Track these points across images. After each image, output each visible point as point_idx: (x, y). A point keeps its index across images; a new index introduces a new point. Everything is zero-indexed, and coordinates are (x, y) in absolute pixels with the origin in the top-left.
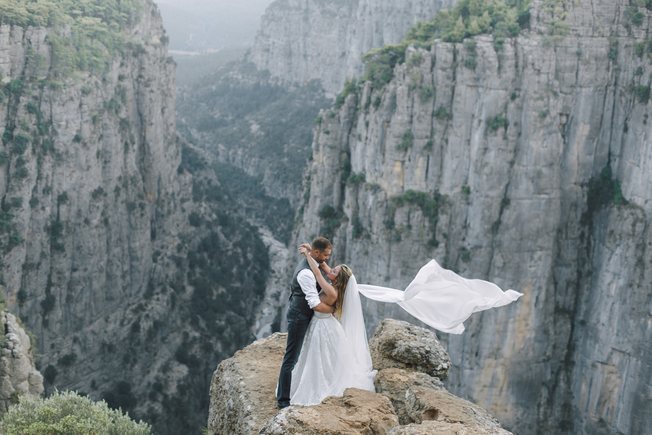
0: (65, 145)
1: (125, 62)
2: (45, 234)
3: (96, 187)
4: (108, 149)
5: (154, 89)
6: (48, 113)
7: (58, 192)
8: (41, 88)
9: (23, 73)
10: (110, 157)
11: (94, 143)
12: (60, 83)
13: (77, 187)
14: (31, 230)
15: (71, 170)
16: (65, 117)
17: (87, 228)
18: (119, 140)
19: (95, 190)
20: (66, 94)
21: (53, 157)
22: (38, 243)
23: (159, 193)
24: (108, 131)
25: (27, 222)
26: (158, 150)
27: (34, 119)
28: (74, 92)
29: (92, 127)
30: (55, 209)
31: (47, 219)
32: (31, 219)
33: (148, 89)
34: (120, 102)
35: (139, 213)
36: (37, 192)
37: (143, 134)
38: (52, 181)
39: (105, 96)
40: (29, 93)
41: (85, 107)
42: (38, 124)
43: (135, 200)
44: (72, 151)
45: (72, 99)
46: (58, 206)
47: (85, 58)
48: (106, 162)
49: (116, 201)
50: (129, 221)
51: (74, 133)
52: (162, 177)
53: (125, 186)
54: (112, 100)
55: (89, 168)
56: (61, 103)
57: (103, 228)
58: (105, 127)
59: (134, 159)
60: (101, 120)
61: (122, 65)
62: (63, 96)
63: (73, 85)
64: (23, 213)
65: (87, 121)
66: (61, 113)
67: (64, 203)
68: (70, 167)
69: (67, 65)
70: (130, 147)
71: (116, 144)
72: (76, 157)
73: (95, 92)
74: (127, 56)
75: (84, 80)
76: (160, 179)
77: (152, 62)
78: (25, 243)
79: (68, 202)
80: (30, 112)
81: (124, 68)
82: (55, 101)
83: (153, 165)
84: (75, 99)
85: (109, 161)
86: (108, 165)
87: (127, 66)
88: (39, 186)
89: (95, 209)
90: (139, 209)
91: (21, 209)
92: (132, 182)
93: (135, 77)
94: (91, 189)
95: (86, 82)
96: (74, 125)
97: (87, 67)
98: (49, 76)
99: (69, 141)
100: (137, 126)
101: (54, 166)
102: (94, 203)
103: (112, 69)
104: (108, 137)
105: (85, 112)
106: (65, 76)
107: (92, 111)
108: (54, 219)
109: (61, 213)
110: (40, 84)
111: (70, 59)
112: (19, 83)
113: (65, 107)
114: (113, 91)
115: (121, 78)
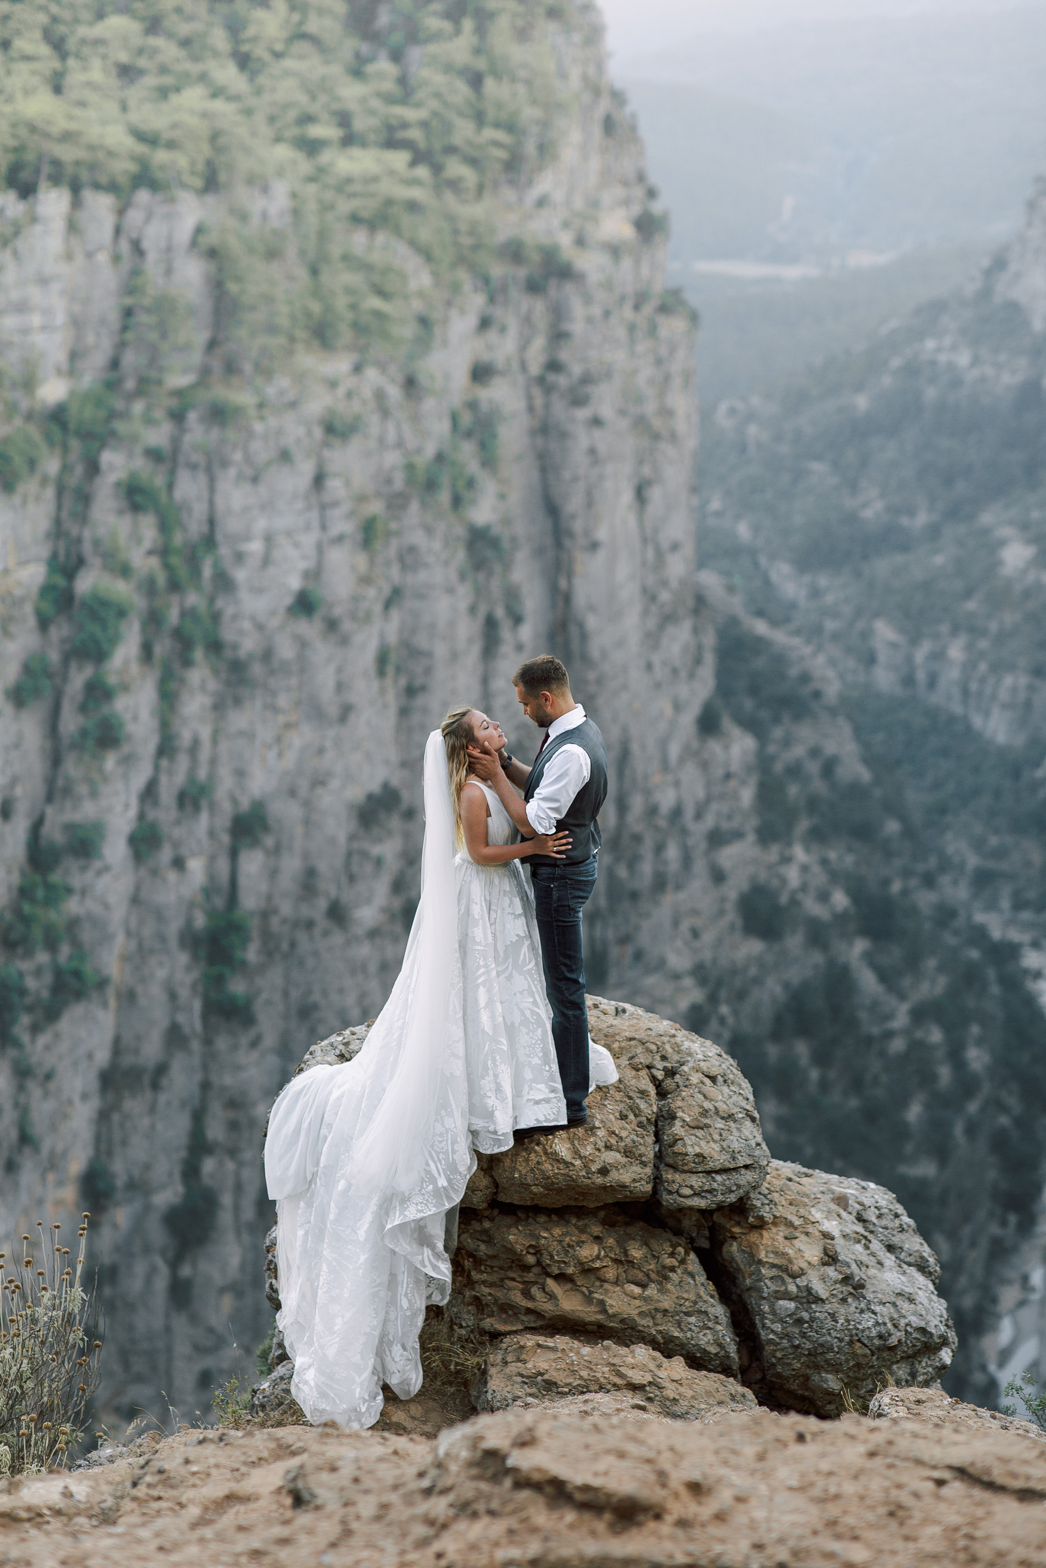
0: (260, 627)
1: (498, 312)
2: (183, 958)
3: (374, 786)
4: (422, 641)
5: (607, 411)
6: (199, 510)
7: (235, 801)
8: (177, 417)
9: (115, 364)
10: (428, 671)
11: (368, 618)
12: (245, 398)
13: (303, 785)
14: (133, 944)
15: (281, 719)
16: (261, 524)
17: (337, 938)
18: (463, 605)
19: (370, 797)
20: (265, 437)
21: (216, 672)
22: (156, 989)
24: (422, 576)
25: (119, 912)
26: (620, 643)
27: (149, 534)
28: (293, 430)
29: (361, 561)
30: (223, 866)
31: (192, 904)
32: (135, 900)
33: (582, 414)
34: (473, 467)
36: (156, 803)
37: (563, 583)
38: (213, 761)
39: (411, 442)
40: (133, 439)
41: (335, 486)
42: (163, 552)
44: (286, 650)
45: (285, 456)
46: (234, 854)
47: (341, 303)
48: (411, 691)
51: (295, 583)
52: (636, 748)
54: (440, 458)
55: (346, 712)
56: (249, 472)
58: (409, 559)
60: (398, 533)
61: (485, 323)
62: (256, 446)
63: (293, 405)
64: (106, 878)
65: (340, 539)
66: (246, 509)
67: (255, 843)
68: (275, 710)
69: (272, 329)
70: (505, 633)
71: (452, 624)
72: (303, 670)
73: (374, 430)
74: (504, 289)
75: (333, 384)
76: (625, 756)
77: (596, 311)
78: (110, 992)
79: (269, 841)
80: (135, 508)
81: (492, 336)
82: (225, 464)
84: (299, 458)
85: (423, 688)
86: (420, 701)
87: (503, 329)
88: (164, 780)
89: (368, 868)
91: (98, 864)
93: (535, 368)
94: (356, 793)
95: (341, 391)
96: (292, 553)
97: (346, 335)
98: (205, 372)
99: (273, 613)
100: (539, 552)
101: (219, 707)
102: (366, 845)
103: (445, 343)
104: (420, 596)
105: (335, 504)
106: (267, 374)
107: (361, 499)
108: (219, 902)
109: (243, 882)
110: (174, 402)
111: (285, 309)
112: (99, 402)
113: (263, 489)
114: (447, 426)
115: (481, 373)
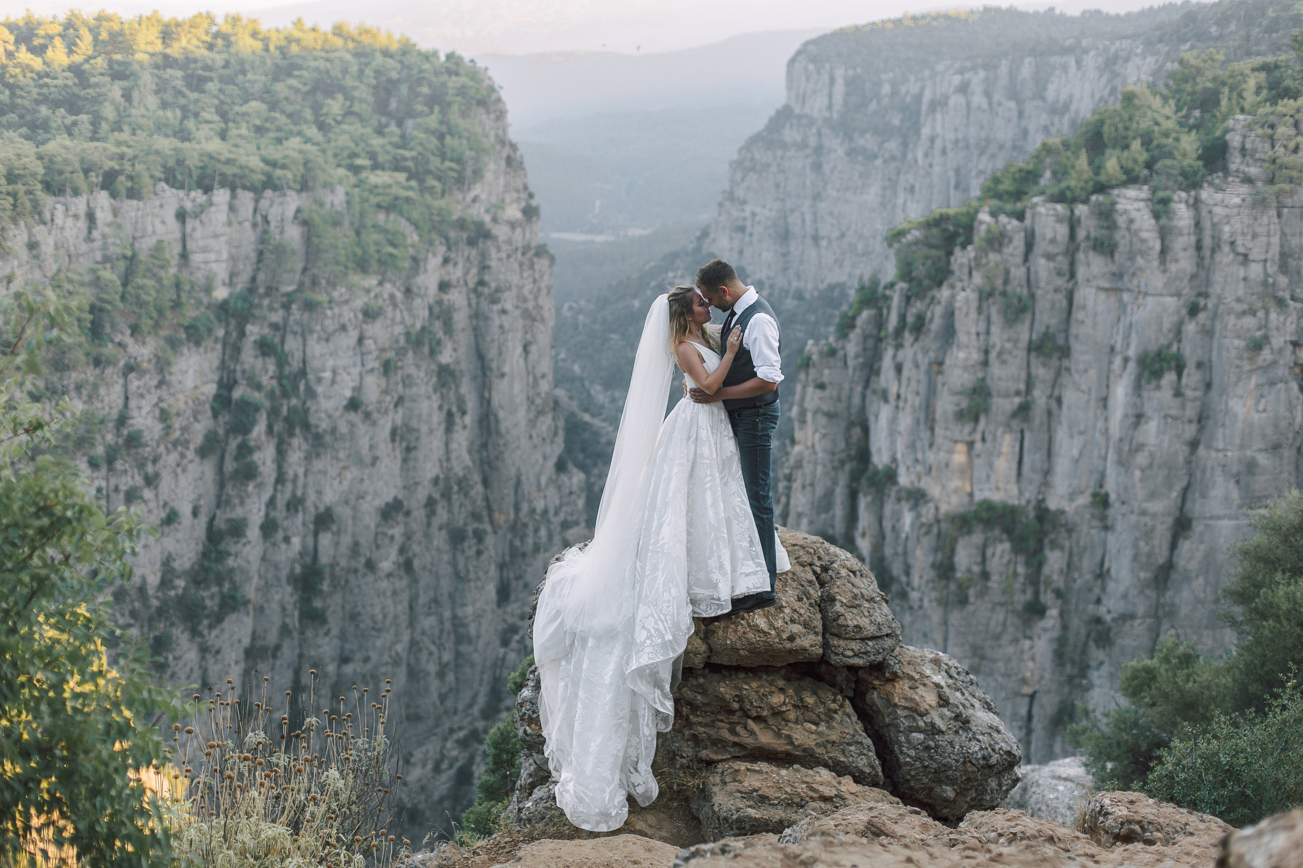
0: (329, 416)
1: (453, 255)
2: (289, 589)
3: (389, 499)
4: (414, 423)
5: (509, 306)
6: (298, 355)
7: (316, 507)
8: (286, 307)
9: (253, 279)
10: (417, 439)
11: (386, 412)
12: (322, 298)
13: (352, 498)
14: (262, 583)
15: (341, 464)
16: (330, 363)
17: (370, 578)
18: (435, 405)
19: (387, 504)
20: (333, 318)
21: (306, 439)
22: (275, 606)
23: (517, 509)
24: (414, 390)
25: (255, 565)
26: (516, 425)
27: (272, 368)
28: (347, 314)
29: (383, 382)
30: (310, 540)
31: (294, 561)
32: (264, 559)
33: (496, 307)
34: (441, 335)
35: (474, 549)
36: (275, 508)
37: (487, 395)
38: (305, 486)
39: (409, 321)
40: (264, 318)
41: (369, 343)
42: (280, 377)
43: (465, 524)
44: (343, 428)
45: (343, 328)
46: (316, 534)
47: (372, 249)
48: (408, 450)
49: (429, 525)
50: (454, 563)
51: (348, 394)
52: (524, 478)
53: (446, 495)
54: (423, 329)
55: (375, 460)
56: (324, 336)
57: (401, 578)
58: (407, 381)
59: (465, 444)
60: (401, 368)
61: (446, 261)
62: (328, 322)
63: (347, 302)
64: (248, 548)
65: (372, 370)
66: (322, 355)
67: (328, 529)
68: (338, 459)
69: (337, 263)
70: (457, 420)
71: (430, 415)
72: (352, 439)
73: (390, 315)
74: (456, 243)
75: (368, 291)
76: (518, 483)
77: (504, 255)
78: (250, 607)
79: (334, 528)
80: (264, 354)
81: (450, 267)
82: (311, 332)
83: (506, 455)
84: (350, 329)
85: (415, 448)
86: (413, 454)
87: (456, 264)
88: (279, 496)
89: (387, 541)
90: (473, 541)
91: (244, 540)
92: (460, 489)
93: (471, 285)
94: (380, 502)
95: (372, 294)
96: (347, 378)
97: (375, 266)
98: (301, 285)
99: (337, 409)
100: (474, 378)
101: (308, 458)
102: (385, 530)
103: (426, 271)
104: (414, 401)
105: (370, 353)
106: (333, 285)
107: (383, 350)
108: (308, 560)
109: (320, 549)
110: (285, 299)
111: (342, 252)
112: (245, 300)
113: (331, 344)
114: (427, 313)
115: (444, 286)
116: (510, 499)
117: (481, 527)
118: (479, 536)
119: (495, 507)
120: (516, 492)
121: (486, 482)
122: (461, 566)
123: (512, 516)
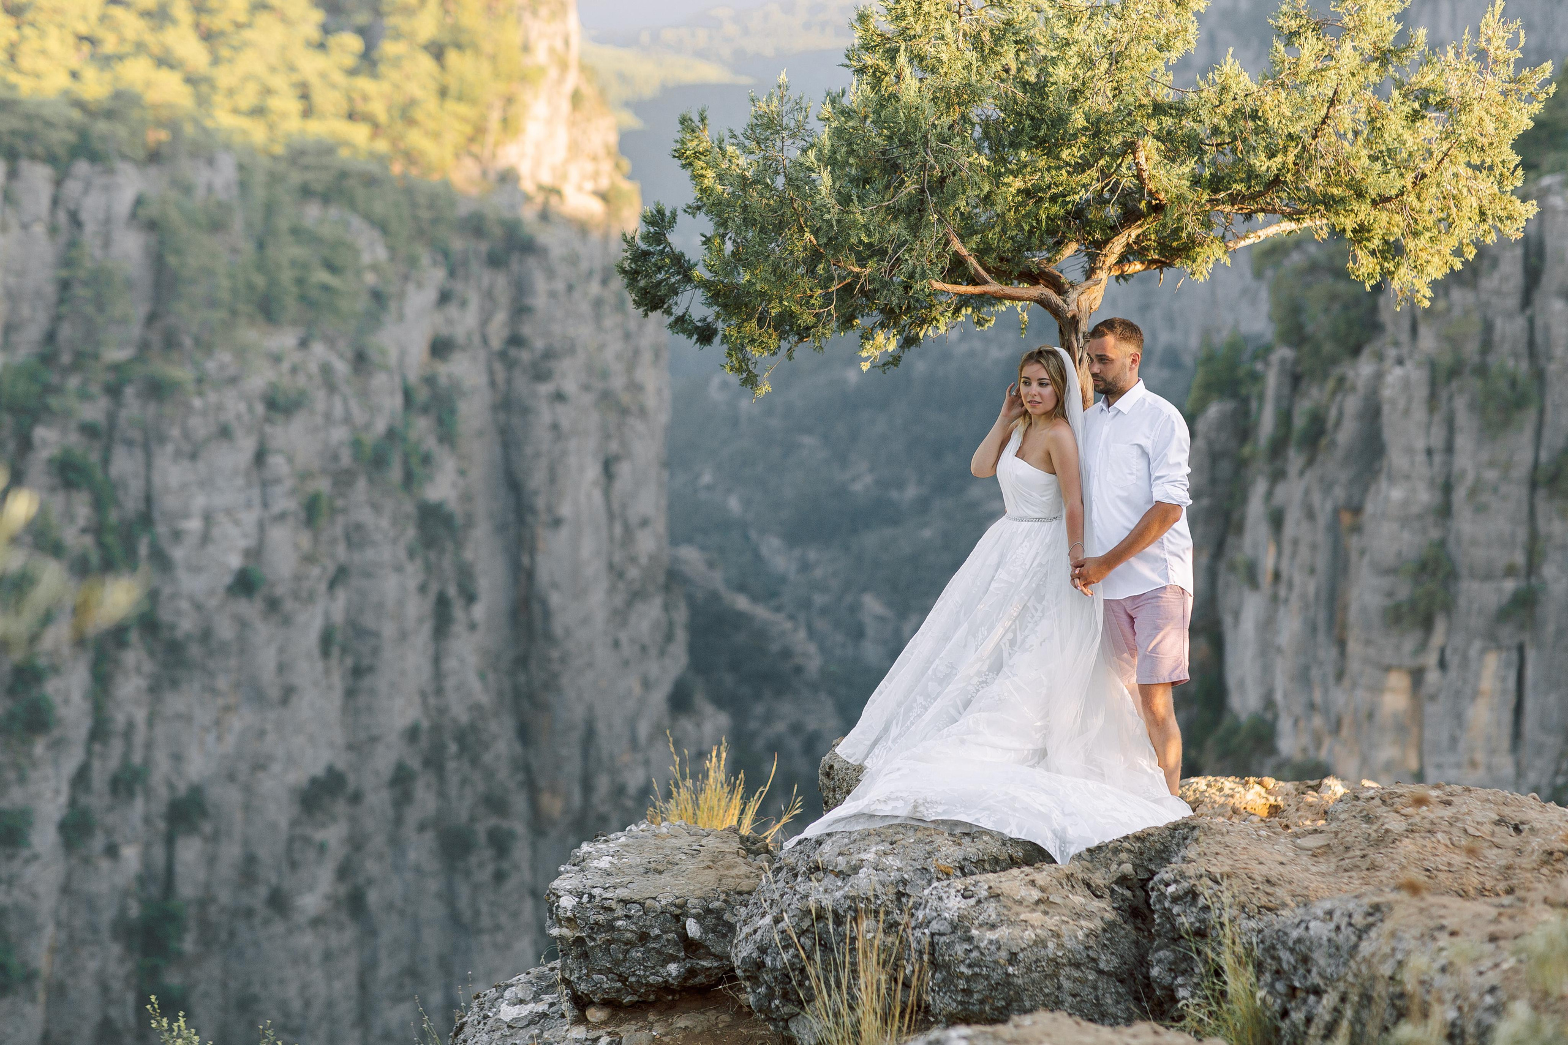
0: (198, 607)
1: (459, 286)
2: (116, 949)
3: (318, 770)
4: (369, 621)
5: (570, 386)
6: (136, 487)
7: (171, 786)
8: (114, 391)
9: (51, 337)
10: (376, 651)
11: (311, 598)
12: (181, 373)
13: (243, 768)
14: (63, 936)
15: (220, 702)
16: (199, 501)
17: (279, 927)
18: (412, 584)
19: (314, 781)
20: (204, 413)
21: (151, 653)
22: (87, 983)
23: (587, 786)
24: (370, 554)
25: (47, 902)
26: (586, 621)
27: (83, 511)
28: (234, 406)
29: (305, 540)
30: (159, 853)
31: (126, 893)
32: (66, 890)
33: (545, 389)
34: (431, 443)
35: (490, 868)
36: (88, 789)
37: (525, 560)
38: (149, 746)
39: (359, 416)
40: (67, 414)
41: (277, 463)
42: (98, 530)
43: (473, 819)
44: (225, 630)
45: (224, 433)
46: (170, 841)
47: (286, 277)
48: (358, 672)
49: (398, 821)
50: (449, 897)
51: (235, 561)
52: (601, 727)
53: (434, 762)
54: (391, 434)
55: (288, 693)
56: (187, 447)
57: (340, 927)
58: (356, 537)
59: (473, 660)
60: (344, 511)
61: (445, 298)
62: (195, 422)
63: (233, 381)
64: (33, 869)
65: (282, 517)
66: (184, 487)
67: (193, 830)
68: (214, 691)
69: (212, 303)
70: (458, 612)
71: (401, 603)
72: (242, 651)
73: (320, 405)
74: (465, 262)
75: (276, 359)
76: (590, 735)
77: (560, 286)
78: (39, 987)
79: (207, 828)
80: (69, 485)
81: (452, 310)
82: (162, 440)
83: (564, 681)
84: (238, 432)
85: (371, 669)
86: (366, 682)
87: (463, 304)
88: (96, 764)
89: (311, 854)
90: (488, 853)
91: (26, 853)
92: (463, 748)
93: (496, 343)
94: (298, 777)
95: (285, 366)
96: (233, 531)
97: (292, 310)
98: (144, 346)
99: (212, 592)
100: (501, 528)
101: (155, 690)
102: (308, 831)
103: (401, 317)
104: (368, 575)
105: (277, 481)
106: (206, 347)
107: (305, 476)
108: (155, 891)
109: (179, 869)
110: (110, 377)
111: (225, 283)
112: (33, 377)
113: (201, 466)
114: (398, 400)
115: (440, 348)
116: (573, 767)
117: (505, 824)
118: (500, 843)
119: (542, 783)
120: (585, 754)
121: (524, 734)
122: (463, 903)
123: (577, 799)
